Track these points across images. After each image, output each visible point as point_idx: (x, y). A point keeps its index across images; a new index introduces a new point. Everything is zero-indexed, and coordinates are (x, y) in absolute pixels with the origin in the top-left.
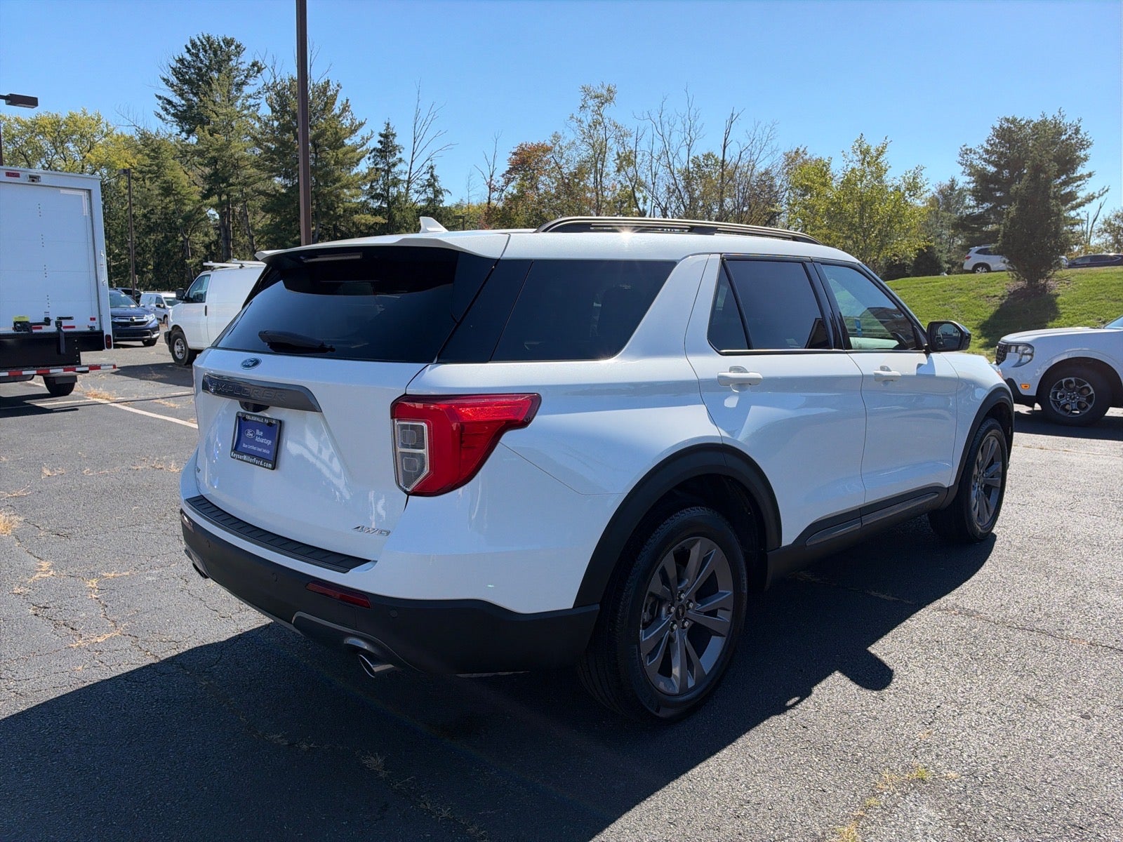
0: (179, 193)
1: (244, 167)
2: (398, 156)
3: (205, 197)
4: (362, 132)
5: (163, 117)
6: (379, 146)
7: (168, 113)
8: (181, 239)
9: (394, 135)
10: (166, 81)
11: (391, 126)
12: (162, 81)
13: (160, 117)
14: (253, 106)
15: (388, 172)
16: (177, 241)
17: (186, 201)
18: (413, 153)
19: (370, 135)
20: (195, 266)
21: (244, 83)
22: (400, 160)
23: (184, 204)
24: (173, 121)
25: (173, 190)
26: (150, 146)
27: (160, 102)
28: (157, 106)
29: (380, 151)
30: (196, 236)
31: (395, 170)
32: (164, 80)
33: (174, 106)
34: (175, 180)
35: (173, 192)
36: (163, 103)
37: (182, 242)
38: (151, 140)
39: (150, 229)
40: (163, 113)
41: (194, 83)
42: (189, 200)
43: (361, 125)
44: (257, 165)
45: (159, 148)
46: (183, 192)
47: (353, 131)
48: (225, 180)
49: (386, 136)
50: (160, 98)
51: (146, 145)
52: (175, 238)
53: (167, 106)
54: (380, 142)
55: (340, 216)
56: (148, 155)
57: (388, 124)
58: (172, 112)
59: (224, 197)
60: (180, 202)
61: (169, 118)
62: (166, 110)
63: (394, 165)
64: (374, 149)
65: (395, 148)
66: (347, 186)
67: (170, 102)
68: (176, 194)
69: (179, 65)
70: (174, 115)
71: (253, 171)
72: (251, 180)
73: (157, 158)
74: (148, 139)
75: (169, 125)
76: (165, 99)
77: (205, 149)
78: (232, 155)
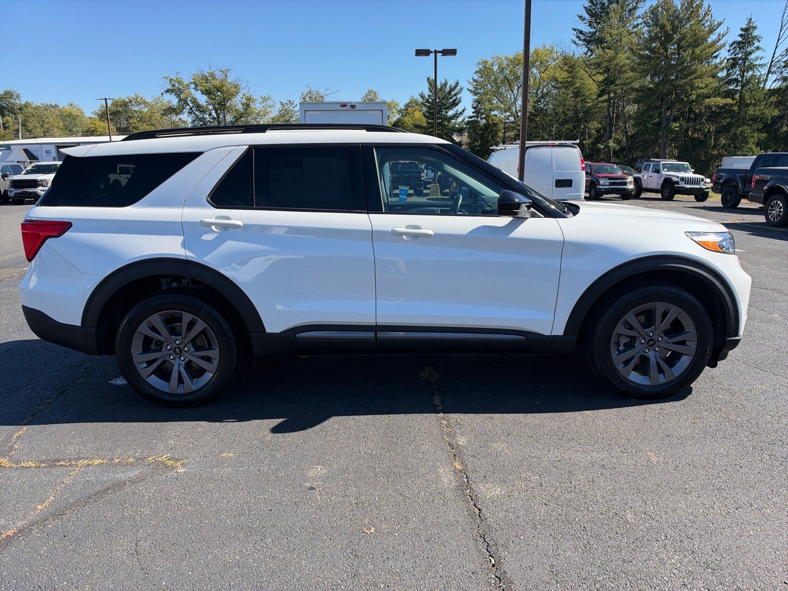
0: (584, 95)
1: (625, 72)
2: (756, 44)
3: (600, 96)
4: (721, 30)
5: (577, 42)
6: (740, 39)
7: (580, 40)
8: (583, 127)
9: (755, 28)
10: (581, 17)
11: (753, 20)
12: (578, 17)
13: (575, 43)
14: (640, 24)
15: (745, 59)
16: (580, 128)
17: (588, 100)
18: (779, 40)
19: (725, 31)
20: (589, 145)
21: (635, 8)
22: (758, 48)
23: (587, 102)
24: (583, 45)
25: (581, 93)
26: (569, 64)
27: (575, 33)
28: (573, 35)
29: (739, 43)
30: (593, 124)
31: (752, 56)
32: (579, 16)
33: (584, 34)
34: (583, 86)
35: (580, 94)
36: (577, 33)
37: (583, 129)
38: (569, 60)
39: (566, 122)
40: (577, 40)
41: (598, 15)
42: (590, 99)
43: (719, 24)
44: (633, 70)
45: (574, 65)
46: (587, 94)
47: (711, 31)
48: (613, 82)
49: (746, 30)
50: (575, 30)
51: (566, 64)
52: (579, 126)
53: (580, 35)
54: (741, 35)
55: (693, 101)
56: (567, 70)
57: (751, 19)
58: (582, 38)
59: (612, 95)
60: (584, 101)
61: (580, 42)
62: (578, 37)
63: (750, 53)
64: (734, 42)
65: (754, 38)
66: (700, 77)
67: (581, 32)
68: (582, 96)
69: (590, 4)
70: (584, 40)
71: (630, 74)
72: (629, 80)
73: (572, 72)
74: (568, 60)
75: (580, 47)
76: (579, 30)
77: (600, 62)
78: (617, 64)
